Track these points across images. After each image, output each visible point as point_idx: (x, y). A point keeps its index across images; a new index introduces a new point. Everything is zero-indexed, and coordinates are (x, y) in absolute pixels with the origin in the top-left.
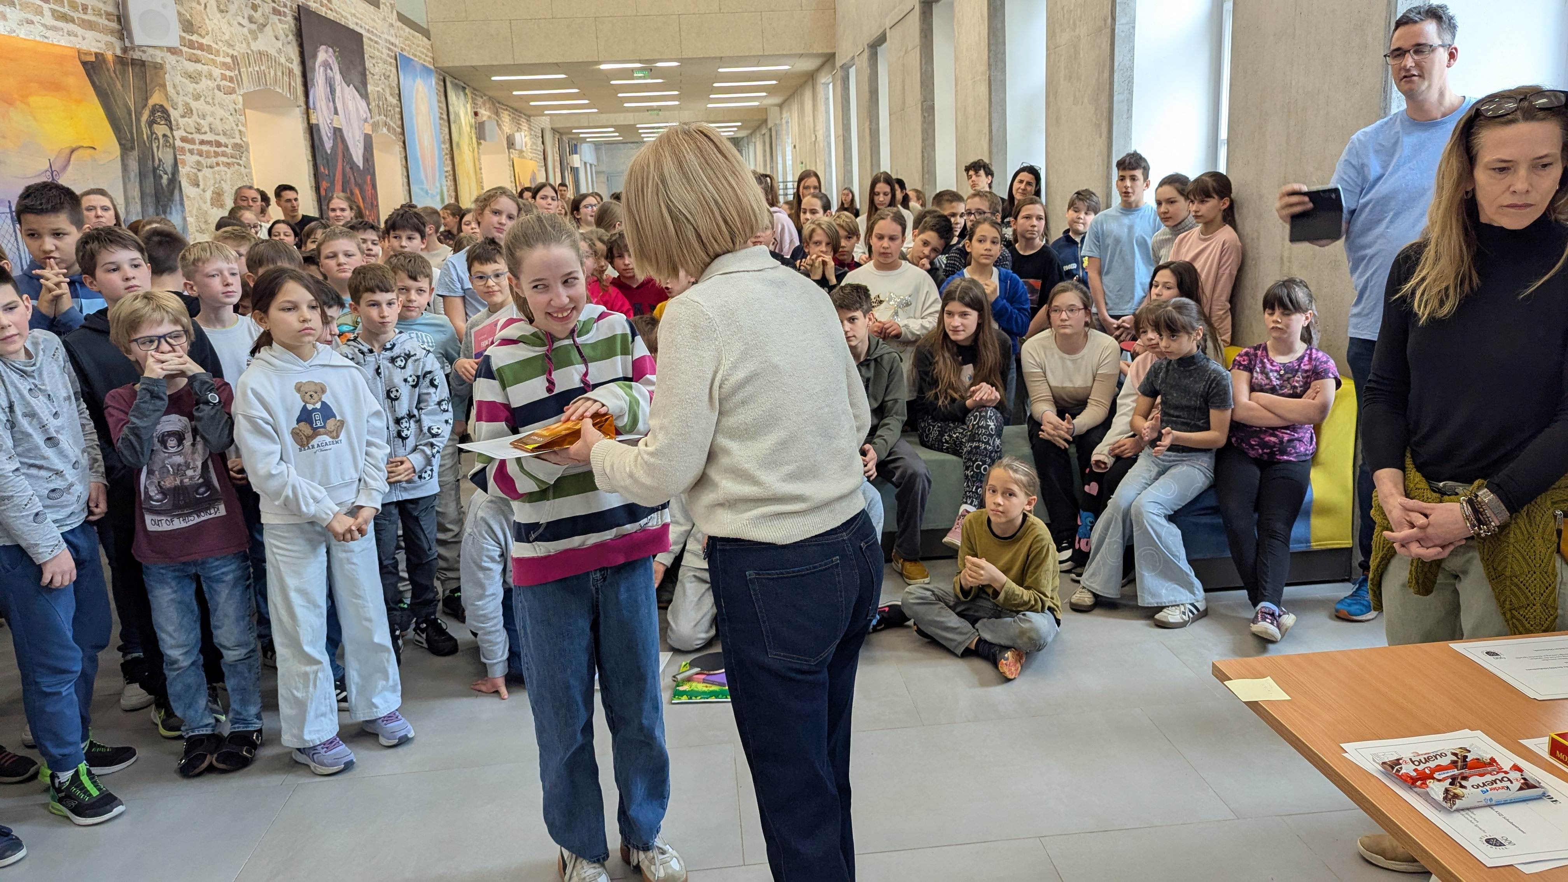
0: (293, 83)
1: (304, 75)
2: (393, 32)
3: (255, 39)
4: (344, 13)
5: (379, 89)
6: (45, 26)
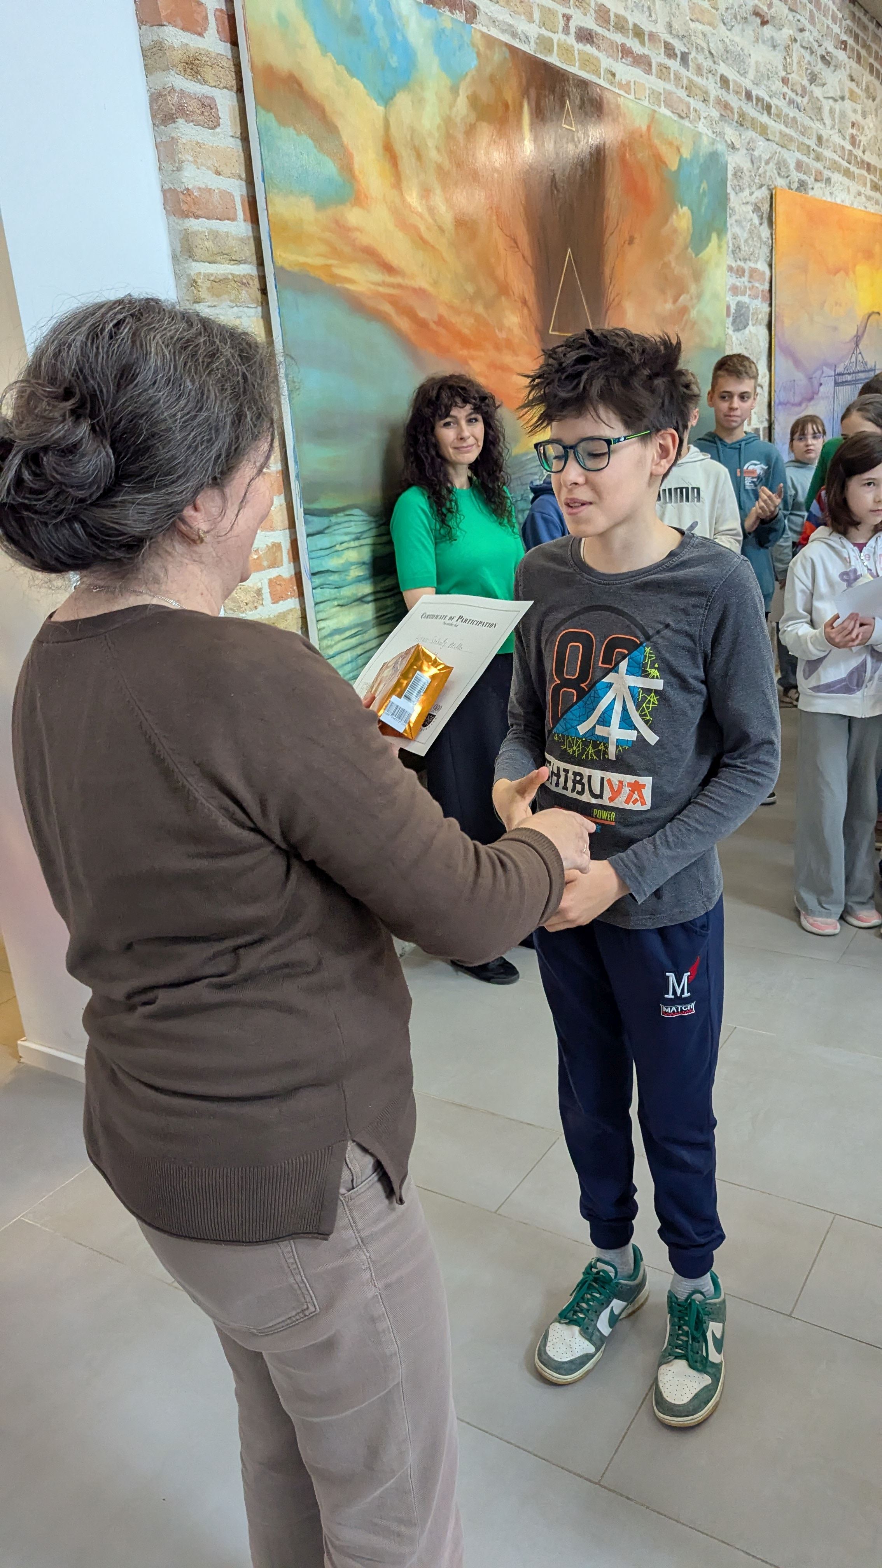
6: (866, 196)
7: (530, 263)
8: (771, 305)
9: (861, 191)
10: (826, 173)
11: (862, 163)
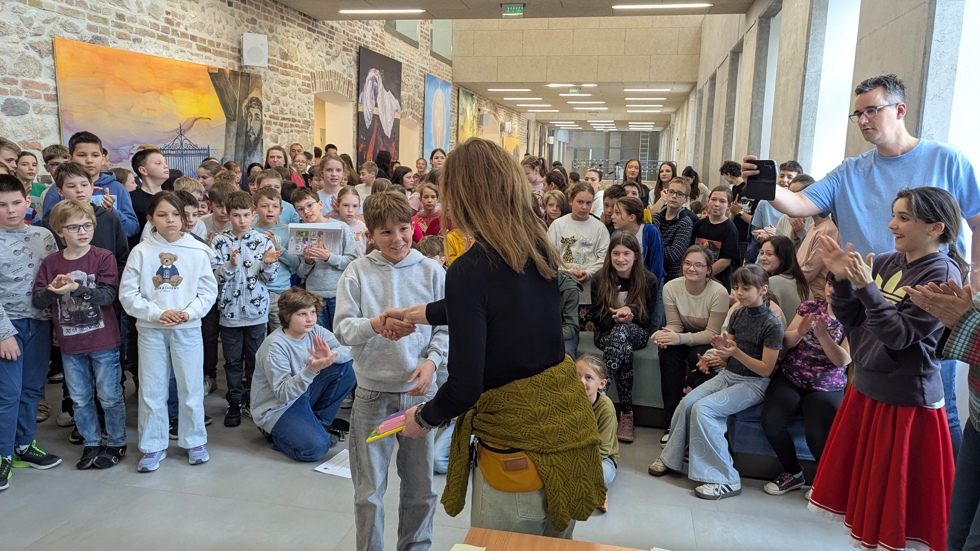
0: (350, 89)
1: (358, 84)
3: (329, 64)
4: (392, 51)
5: (409, 94)
6: (192, 53)
8: (58, 103)
9: (186, 50)
10: (133, 36)
11: (184, 35)
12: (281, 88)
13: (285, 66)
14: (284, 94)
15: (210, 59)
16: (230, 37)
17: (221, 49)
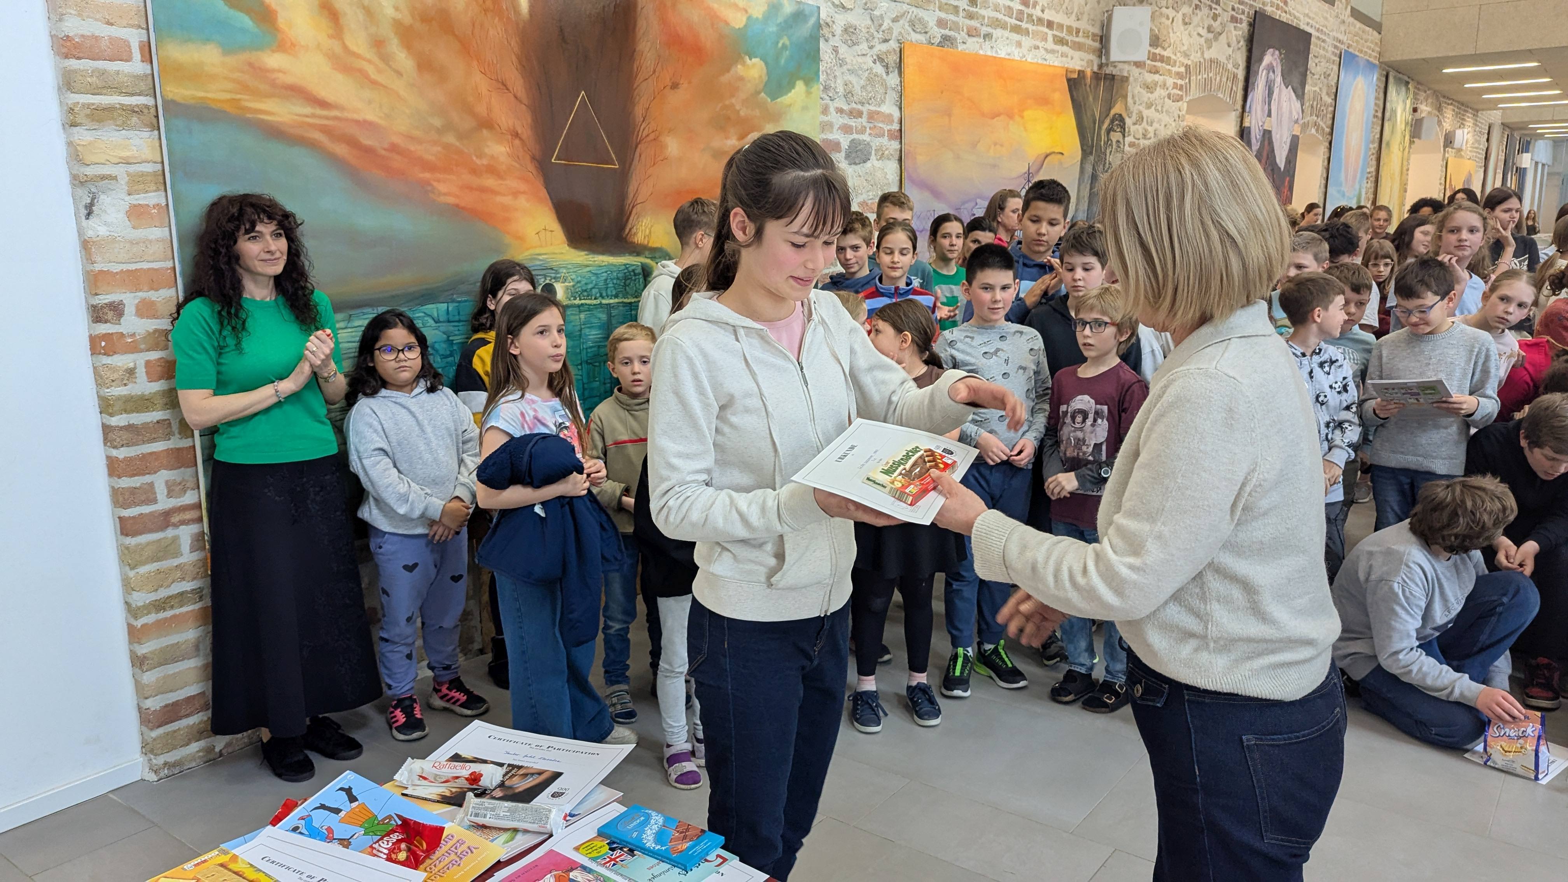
0: (1234, 88)
1: (1247, 80)
2: (1343, 28)
3: (1209, 47)
4: (1297, 14)
5: (1317, 89)
6: (1046, 50)
7: (525, 101)
8: (901, 142)
9: (1041, 44)
10: (984, 30)
11: (1040, 21)
12: (1146, 96)
13: (1153, 57)
14: (1149, 106)
15: (1067, 56)
16: (1092, 17)
17: (1080, 39)
